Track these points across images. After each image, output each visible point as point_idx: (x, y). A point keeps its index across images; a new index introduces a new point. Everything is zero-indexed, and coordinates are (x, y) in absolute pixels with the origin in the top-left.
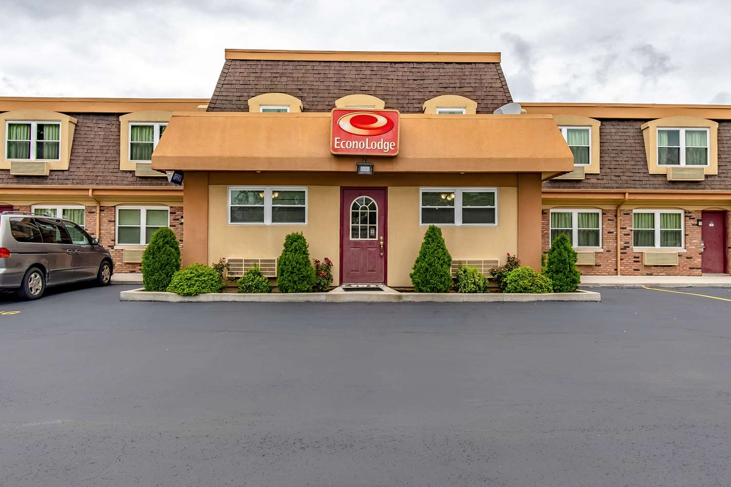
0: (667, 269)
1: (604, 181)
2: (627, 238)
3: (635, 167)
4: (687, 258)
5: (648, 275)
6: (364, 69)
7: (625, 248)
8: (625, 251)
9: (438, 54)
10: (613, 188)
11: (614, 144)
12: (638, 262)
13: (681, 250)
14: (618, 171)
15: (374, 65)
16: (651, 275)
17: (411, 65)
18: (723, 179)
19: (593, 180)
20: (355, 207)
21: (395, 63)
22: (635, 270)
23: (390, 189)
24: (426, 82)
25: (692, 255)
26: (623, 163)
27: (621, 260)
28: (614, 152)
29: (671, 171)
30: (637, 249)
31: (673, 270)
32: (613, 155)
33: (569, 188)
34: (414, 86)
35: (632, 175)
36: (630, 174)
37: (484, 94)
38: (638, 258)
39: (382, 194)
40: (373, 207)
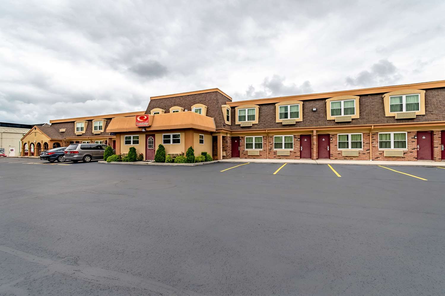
0: (286, 157)
1: (260, 126)
2: (271, 146)
3: (271, 120)
4: (294, 153)
5: (279, 159)
6: (181, 98)
7: (271, 149)
8: (270, 150)
9: (200, 91)
10: (262, 128)
11: (265, 113)
12: (275, 154)
13: (292, 150)
14: (265, 123)
15: (184, 97)
16: (280, 159)
17: (193, 95)
18: (305, 123)
19: (256, 126)
20: (149, 140)
21: (189, 95)
22: (274, 157)
23: (156, 134)
24: (196, 100)
25: (296, 152)
26: (268, 119)
27: (269, 153)
28: (265, 115)
29: (285, 121)
30: (275, 150)
31: (289, 157)
32: (264, 117)
33: (247, 129)
34: (193, 102)
35: (270, 123)
36: (269, 123)
37: (211, 102)
38: (275, 153)
39: (154, 136)
40: (153, 140)
